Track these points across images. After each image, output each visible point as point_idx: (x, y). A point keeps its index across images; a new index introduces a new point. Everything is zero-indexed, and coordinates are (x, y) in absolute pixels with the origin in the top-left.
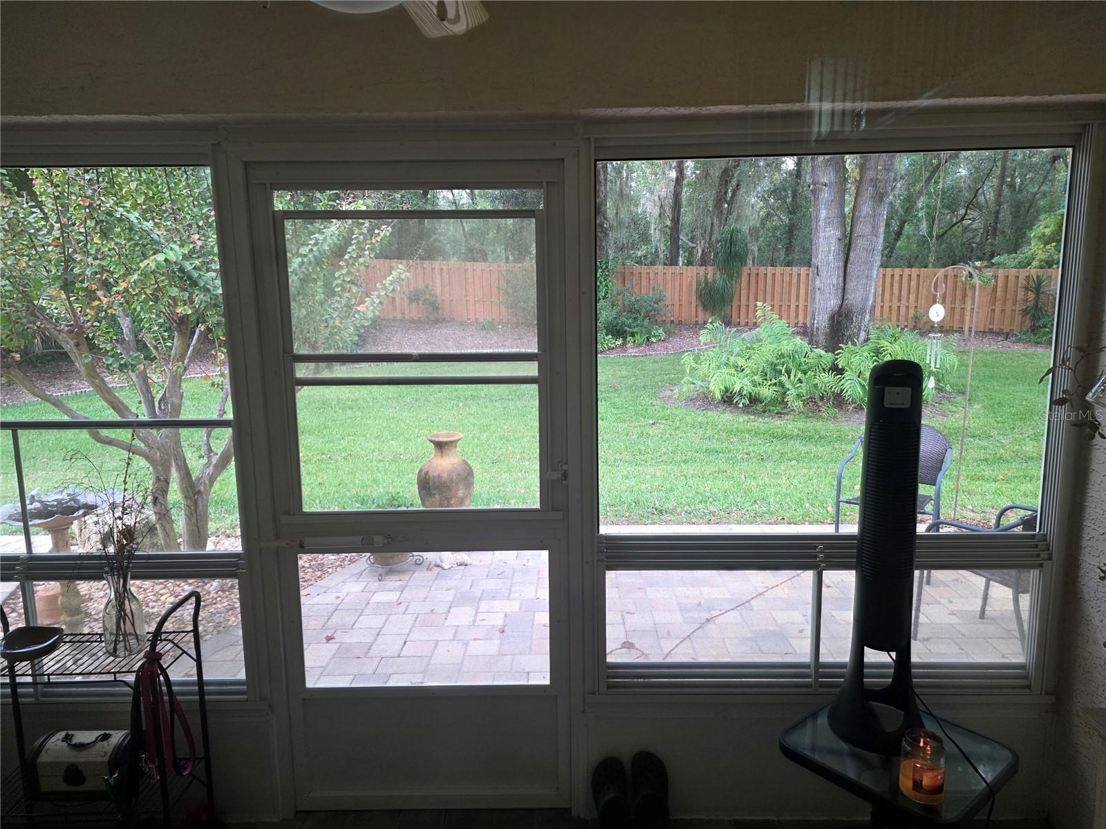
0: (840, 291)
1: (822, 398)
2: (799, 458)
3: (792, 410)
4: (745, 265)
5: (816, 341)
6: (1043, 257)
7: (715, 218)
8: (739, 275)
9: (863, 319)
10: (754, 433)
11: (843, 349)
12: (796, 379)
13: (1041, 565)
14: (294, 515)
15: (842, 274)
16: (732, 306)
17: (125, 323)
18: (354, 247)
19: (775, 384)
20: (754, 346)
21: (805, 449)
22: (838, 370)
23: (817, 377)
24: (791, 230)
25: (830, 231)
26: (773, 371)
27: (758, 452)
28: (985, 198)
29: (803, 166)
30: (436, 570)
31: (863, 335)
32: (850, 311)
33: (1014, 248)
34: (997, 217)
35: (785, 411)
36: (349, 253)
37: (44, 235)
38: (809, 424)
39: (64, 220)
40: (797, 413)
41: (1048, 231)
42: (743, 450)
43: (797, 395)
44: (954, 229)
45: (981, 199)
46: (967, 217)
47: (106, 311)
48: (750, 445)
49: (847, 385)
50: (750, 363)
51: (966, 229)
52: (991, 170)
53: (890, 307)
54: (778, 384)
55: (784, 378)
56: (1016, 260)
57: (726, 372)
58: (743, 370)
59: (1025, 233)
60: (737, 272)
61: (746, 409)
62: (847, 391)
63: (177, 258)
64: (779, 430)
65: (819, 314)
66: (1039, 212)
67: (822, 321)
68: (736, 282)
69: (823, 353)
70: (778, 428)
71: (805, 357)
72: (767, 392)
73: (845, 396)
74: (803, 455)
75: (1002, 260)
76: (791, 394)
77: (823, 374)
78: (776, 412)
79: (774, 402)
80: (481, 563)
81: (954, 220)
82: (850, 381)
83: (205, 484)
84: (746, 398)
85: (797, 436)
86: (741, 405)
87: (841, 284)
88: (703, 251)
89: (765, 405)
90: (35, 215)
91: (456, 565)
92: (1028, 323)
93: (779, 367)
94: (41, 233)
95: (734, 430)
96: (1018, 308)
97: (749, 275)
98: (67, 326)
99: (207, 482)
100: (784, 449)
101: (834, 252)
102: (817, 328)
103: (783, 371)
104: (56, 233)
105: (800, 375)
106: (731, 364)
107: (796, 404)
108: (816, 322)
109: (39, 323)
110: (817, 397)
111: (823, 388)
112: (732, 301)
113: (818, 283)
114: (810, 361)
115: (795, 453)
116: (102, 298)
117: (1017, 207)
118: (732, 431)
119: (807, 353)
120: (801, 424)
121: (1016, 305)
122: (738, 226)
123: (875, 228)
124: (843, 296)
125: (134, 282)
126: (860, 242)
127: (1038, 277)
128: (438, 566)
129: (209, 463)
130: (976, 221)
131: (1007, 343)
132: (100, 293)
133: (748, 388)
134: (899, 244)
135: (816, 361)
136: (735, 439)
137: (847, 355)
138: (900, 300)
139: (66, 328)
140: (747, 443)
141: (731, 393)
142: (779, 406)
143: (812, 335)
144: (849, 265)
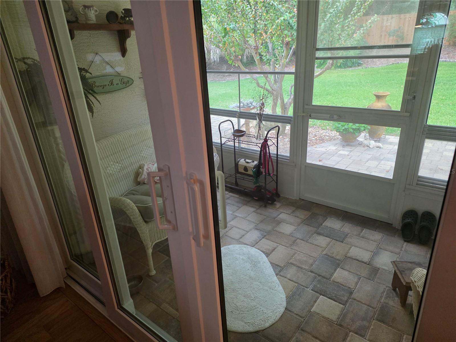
14: (309, 105)
17: (270, 46)
18: (356, 8)
30: (366, 148)
36: (353, 11)
37: (250, 14)
39: (256, 8)
47: (265, 40)
63: (288, 18)
80: (388, 148)
83: (288, 105)
90: (248, 7)
91: (376, 147)
94: (249, 14)
98: (254, 46)
99: (289, 105)
104: (253, 13)
109: (246, 46)
116: (264, 35)
125: (274, 29)
128: (368, 146)
129: (290, 98)
132: (264, 34)
139: (254, 47)
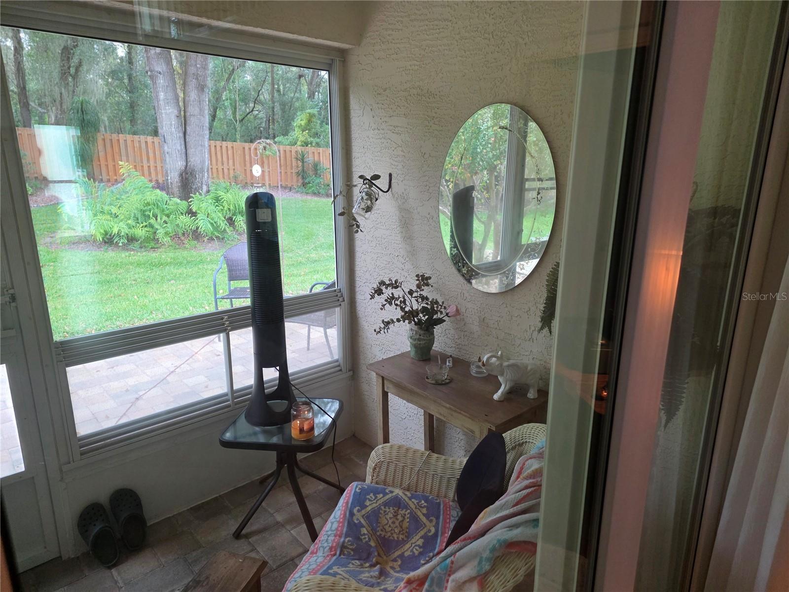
0: (184, 156)
1: (183, 234)
2: (175, 278)
3: (163, 245)
4: (99, 131)
5: (171, 193)
6: (303, 139)
7: (63, 89)
8: (95, 140)
9: (203, 176)
10: (136, 264)
11: (193, 198)
12: (162, 221)
13: (340, 305)
15: (183, 143)
16: (93, 165)
19: (146, 226)
20: (123, 197)
21: (180, 271)
22: (192, 213)
23: (178, 219)
24: (132, 106)
25: (169, 109)
26: (144, 215)
27: (143, 278)
28: (264, 97)
29: (133, 54)
31: (205, 188)
32: (193, 170)
33: (285, 133)
34: (273, 111)
35: (157, 246)
38: (177, 254)
40: (167, 246)
41: (303, 123)
42: (130, 278)
43: (165, 233)
44: (248, 116)
45: (261, 97)
46: (255, 109)
48: (135, 274)
49: (201, 224)
50: (123, 210)
51: (255, 117)
52: (265, 79)
53: (217, 169)
54: (148, 226)
55: (152, 221)
56: (288, 140)
57: (103, 218)
58: (118, 216)
59: (290, 123)
60: (93, 138)
61: (125, 247)
62: (202, 227)
64: (156, 260)
65: (171, 172)
66: (296, 109)
67: (174, 178)
68: (93, 145)
69: (179, 201)
70: (155, 259)
71: (166, 204)
72: (140, 232)
73: (200, 232)
74: (178, 276)
75: (281, 140)
76: (160, 233)
77: (182, 217)
78: (150, 247)
79: (147, 239)
81: (248, 110)
82: (202, 221)
84: (124, 238)
85: (171, 263)
86: (121, 244)
87: (184, 150)
88: (56, 117)
89: (141, 243)
92: (301, 181)
93: (147, 213)
95: (119, 264)
96: (294, 171)
97: (104, 140)
100: (163, 273)
101: (175, 125)
102: (171, 183)
103: (151, 216)
105: (165, 218)
106: (106, 212)
107: (165, 240)
108: (169, 178)
110: (180, 234)
111: (183, 227)
112: (92, 161)
113: (166, 148)
114: (170, 207)
115: (171, 275)
117: (283, 105)
118: (117, 265)
119: (167, 201)
120: (171, 255)
121: (292, 169)
122: (86, 98)
123: (201, 110)
124: (187, 159)
126: (192, 119)
127: (302, 152)
130: (261, 113)
131: (291, 193)
133: (125, 230)
134: (215, 123)
135: (175, 207)
136: (122, 271)
137: (196, 202)
138: (223, 164)
140: (132, 273)
141: (110, 235)
142: (152, 242)
143: (168, 188)
144: (187, 137)
